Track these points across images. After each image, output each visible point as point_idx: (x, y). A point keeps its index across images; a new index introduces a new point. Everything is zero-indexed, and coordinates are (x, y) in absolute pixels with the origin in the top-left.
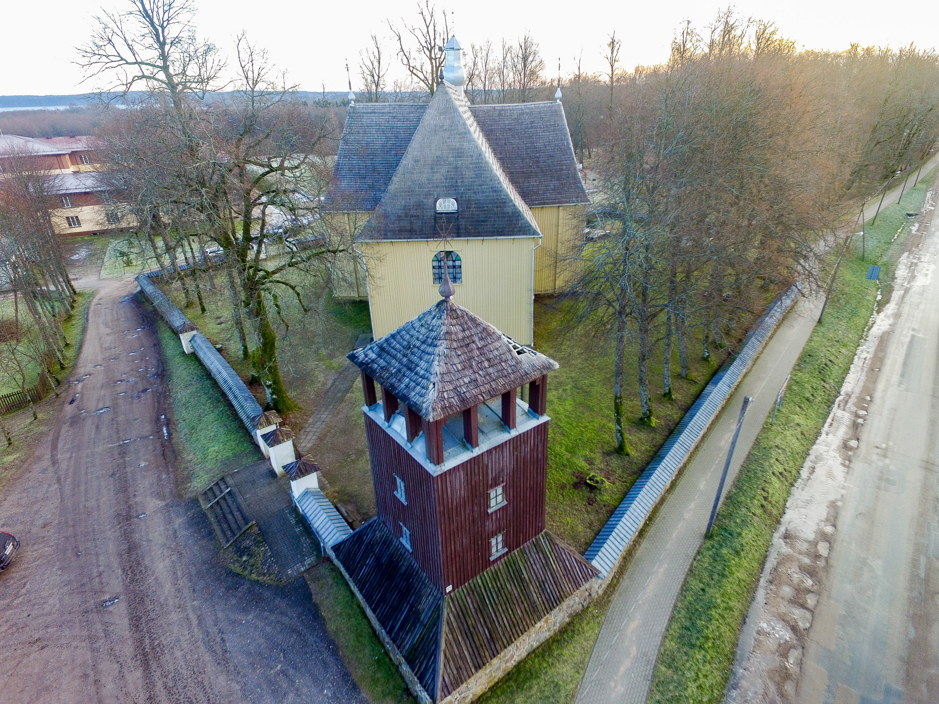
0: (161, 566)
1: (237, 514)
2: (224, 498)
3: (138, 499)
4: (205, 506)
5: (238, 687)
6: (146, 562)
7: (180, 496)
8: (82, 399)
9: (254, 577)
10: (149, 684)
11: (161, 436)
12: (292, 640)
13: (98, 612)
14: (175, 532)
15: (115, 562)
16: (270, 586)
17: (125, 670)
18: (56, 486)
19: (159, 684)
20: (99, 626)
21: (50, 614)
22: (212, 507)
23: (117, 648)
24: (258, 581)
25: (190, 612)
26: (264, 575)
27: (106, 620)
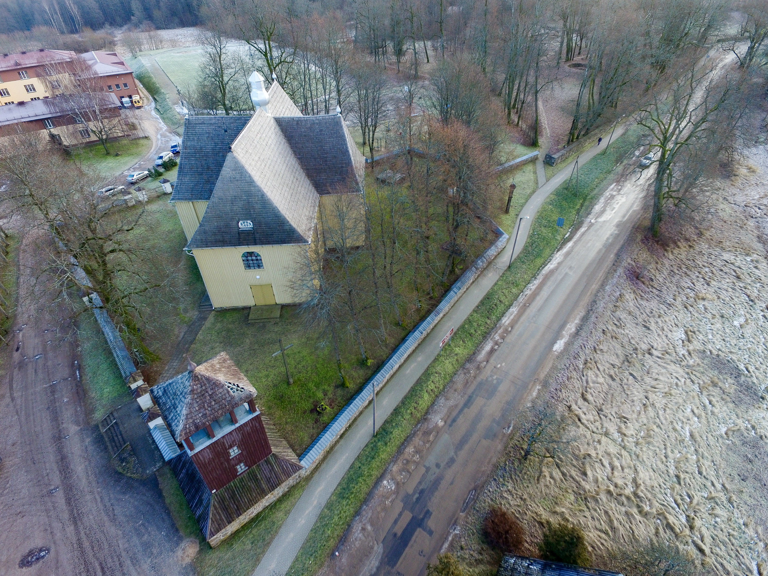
0: (80, 468)
1: (120, 437)
2: (112, 426)
3: (64, 426)
4: (103, 430)
5: (121, 533)
6: (72, 467)
7: (88, 423)
8: (23, 348)
9: (129, 475)
10: (78, 532)
11: (75, 378)
12: (148, 509)
13: (49, 496)
14: (86, 448)
15: (55, 467)
16: (137, 480)
17: (65, 526)
18: (16, 417)
19: (82, 533)
20: (50, 504)
21: (24, 498)
22: (106, 431)
23: (60, 515)
24: (131, 477)
25: (96, 495)
26: (134, 473)
27: (53, 500)
